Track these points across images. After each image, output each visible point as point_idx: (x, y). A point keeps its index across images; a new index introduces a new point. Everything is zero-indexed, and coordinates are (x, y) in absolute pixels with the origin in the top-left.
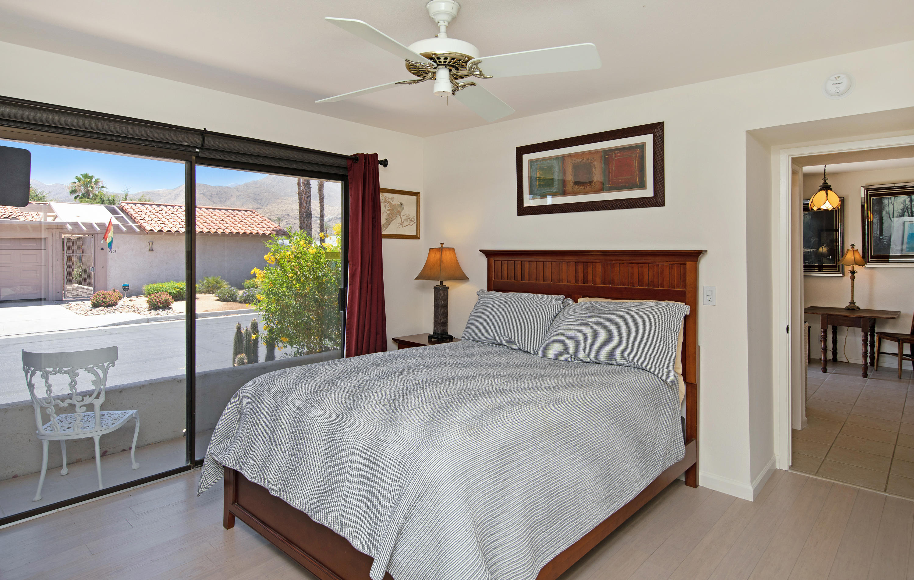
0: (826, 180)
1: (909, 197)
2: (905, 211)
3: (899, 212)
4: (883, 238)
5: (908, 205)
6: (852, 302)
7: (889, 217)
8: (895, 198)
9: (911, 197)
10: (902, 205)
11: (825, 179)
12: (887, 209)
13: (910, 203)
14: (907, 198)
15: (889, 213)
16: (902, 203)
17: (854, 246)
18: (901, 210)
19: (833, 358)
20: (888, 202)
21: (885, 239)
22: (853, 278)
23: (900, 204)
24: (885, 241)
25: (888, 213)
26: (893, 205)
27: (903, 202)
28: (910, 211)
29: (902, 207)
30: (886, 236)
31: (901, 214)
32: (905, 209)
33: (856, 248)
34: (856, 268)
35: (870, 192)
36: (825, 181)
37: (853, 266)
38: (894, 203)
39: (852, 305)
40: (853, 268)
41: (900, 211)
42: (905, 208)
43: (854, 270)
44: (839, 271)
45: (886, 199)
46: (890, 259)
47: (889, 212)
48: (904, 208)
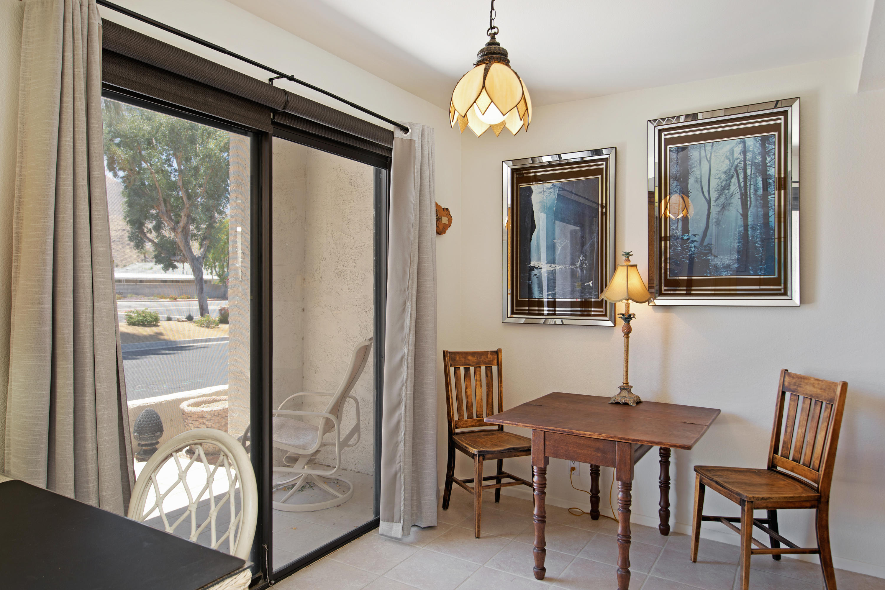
0: (495, 33)
1: (740, 143)
2: (733, 176)
3: (720, 178)
4: (688, 239)
5: (738, 161)
6: (626, 388)
7: (700, 189)
8: (712, 145)
9: (744, 142)
10: (727, 162)
11: (494, 31)
12: (696, 172)
13: (742, 157)
14: (736, 146)
15: (701, 182)
16: (727, 158)
17: (630, 258)
18: (725, 172)
19: (591, 511)
20: (700, 154)
21: (693, 241)
22: (628, 332)
23: (723, 158)
24: (693, 245)
25: (699, 181)
26: (709, 162)
27: (728, 154)
28: (741, 176)
29: (725, 165)
30: (695, 235)
31: (724, 183)
32: (732, 171)
33: (633, 260)
34: (635, 308)
35: (665, 135)
36: (493, 36)
37: (628, 304)
38: (710, 158)
39: (625, 393)
40: (628, 306)
41: (723, 176)
42: (733, 168)
43: (630, 313)
44: (605, 315)
45: (695, 147)
46: (693, 288)
47: (701, 179)
48: (730, 169)
